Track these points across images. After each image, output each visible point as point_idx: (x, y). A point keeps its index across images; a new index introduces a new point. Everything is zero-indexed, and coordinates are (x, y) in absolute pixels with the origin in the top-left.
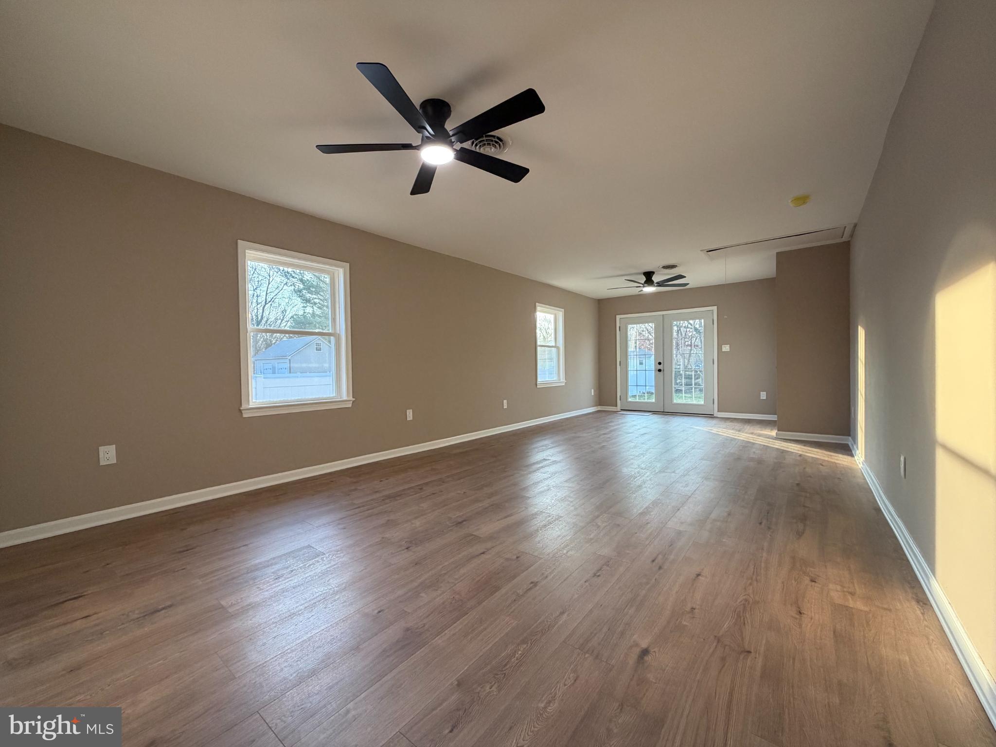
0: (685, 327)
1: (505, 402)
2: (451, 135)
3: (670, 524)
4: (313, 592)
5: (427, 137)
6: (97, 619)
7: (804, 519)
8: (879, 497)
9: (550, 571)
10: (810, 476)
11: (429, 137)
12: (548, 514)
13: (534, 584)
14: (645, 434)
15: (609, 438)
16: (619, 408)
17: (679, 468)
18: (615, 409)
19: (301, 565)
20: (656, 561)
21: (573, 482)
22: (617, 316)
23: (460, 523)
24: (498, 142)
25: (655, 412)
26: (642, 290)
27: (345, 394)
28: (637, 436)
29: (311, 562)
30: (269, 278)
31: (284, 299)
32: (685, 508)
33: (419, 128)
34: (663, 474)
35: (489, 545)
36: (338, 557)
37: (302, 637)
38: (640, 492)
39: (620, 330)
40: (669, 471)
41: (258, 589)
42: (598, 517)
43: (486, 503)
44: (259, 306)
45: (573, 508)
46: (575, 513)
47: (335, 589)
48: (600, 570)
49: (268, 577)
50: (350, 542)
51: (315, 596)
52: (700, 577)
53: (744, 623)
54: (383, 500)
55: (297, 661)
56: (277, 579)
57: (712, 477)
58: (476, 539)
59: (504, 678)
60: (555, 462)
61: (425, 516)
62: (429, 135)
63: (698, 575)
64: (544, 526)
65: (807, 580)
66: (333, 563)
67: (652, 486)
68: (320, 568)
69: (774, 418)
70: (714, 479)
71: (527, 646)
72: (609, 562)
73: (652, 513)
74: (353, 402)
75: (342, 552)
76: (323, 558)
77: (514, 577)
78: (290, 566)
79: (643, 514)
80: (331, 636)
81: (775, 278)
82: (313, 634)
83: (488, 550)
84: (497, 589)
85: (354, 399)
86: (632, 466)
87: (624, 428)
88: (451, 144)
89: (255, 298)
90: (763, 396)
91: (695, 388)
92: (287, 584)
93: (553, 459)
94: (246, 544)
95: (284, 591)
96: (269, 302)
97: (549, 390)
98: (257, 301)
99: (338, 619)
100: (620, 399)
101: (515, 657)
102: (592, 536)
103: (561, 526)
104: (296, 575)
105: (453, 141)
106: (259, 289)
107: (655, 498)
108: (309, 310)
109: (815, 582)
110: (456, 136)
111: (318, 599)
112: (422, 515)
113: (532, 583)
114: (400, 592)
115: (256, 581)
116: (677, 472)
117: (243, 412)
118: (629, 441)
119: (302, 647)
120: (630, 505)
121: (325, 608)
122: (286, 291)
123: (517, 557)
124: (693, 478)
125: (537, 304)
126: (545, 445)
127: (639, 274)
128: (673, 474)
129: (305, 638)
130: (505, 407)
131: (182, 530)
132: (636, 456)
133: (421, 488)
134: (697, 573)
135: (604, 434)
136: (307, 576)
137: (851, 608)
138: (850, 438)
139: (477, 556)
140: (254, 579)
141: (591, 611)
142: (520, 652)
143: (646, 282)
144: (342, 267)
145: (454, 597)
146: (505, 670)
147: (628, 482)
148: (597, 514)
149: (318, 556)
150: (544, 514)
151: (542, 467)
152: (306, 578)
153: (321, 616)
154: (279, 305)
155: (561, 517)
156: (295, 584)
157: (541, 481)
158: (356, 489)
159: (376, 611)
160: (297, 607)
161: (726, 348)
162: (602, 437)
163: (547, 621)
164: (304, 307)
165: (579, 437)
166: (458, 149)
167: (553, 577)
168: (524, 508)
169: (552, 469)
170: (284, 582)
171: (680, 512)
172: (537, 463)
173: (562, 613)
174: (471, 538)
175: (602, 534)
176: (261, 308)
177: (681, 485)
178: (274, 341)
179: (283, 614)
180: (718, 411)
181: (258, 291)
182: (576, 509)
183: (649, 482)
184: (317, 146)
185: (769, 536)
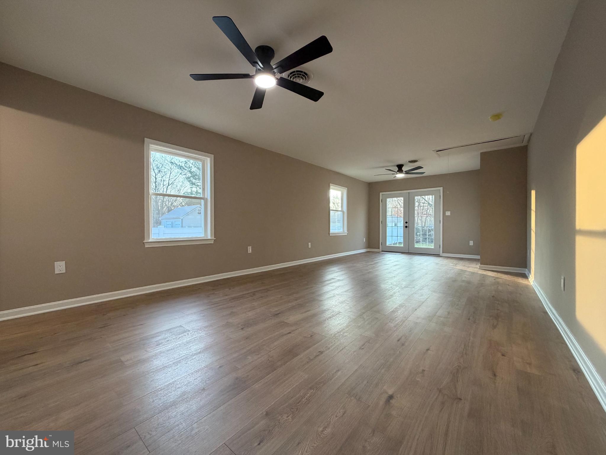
0: (423, 203)
1: (310, 244)
2: (274, 68)
3: (410, 318)
4: (179, 354)
5: (259, 69)
6: (42, 367)
7: (497, 317)
8: (546, 305)
9: (332, 345)
10: (501, 292)
11: (260, 69)
12: (333, 311)
13: (320, 353)
14: (397, 265)
15: (374, 267)
16: (380, 250)
17: (417, 285)
18: (378, 250)
19: (175, 337)
20: (401, 341)
21: (350, 292)
22: (380, 193)
23: (277, 314)
24: (305, 76)
25: (403, 253)
26: (395, 177)
27: (209, 236)
28: (391, 266)
29: (181, 336)
30: (171, 170)
31: (179, 183)
32: (421, 309)
33: (254, 63)
34: (407, 289)
35: (293, 328)
36: (198, 333)
37: (169, 381)
38: (392, 299)
39: (382, 202)
40: (410, 287)
41: (145, 351)
42: (364, 313)
43: (294, 303)
44: (165, 187)
45: (348, 307)
46: (349, 310)
47: (194, 352)
48: (364, 345)
49: (153, 344)
50: (206, 324)
51: (180, 356)
52: (429, 351)
53: (458, 381)
54: (230, 300)
55: (164, 396)
56: (158, 345)
57: (439, 291)
58: (287, 325)
59: (297, 411)
60: (339, 280)
61: (254, 310)
62: (259, 68)
63: (428, 350)
64: (330, 317)
65: (499, 355)
66: (195, 336)
67: (399, 295)
68: (186, 339)
69: (478, 257)
70: (439, 292)
71: (313, 391)
72: (370, 340)
73: (399, 312)
74: (214, 240)
75: (201, 330)
76: (189, 333)
77: (309, 348)
78: (167, 337)
79: (393, 312)
80: (188, 381)
81: (479, 170)
82: (176, 379)
83: (293, 331)
84: (297, 355)
85: (215, 239)
86: (387, 284)
87: (383, 261)
88: (274, 74)
89: (162, 182)
90: (471, 243)
91: (429, 238)
92: (164, 348)
93: (338, 278)
94: (142, 324)
95: (161, 352)
96: (171, 184)
97: (337, 237)
98: (163, 184)
99: (193, 371)
100: (382, 245)
101: (305, 398)
102: (359, 325)
103: (341, 318)
104: (170, 343)
105: (275, 72)
106: (165, 176)
107: (401, 303)
108: (194, 189)
109: (505, 356)
110: (277, 69)
111: (183, 358)
112: (254, 309)
113: (320, 352)
114: (235, 355)
115: (145, 346)
116: (416, 287)
117: (145, 244)
118: (386, 269)
119: (168, 387)
120: (385, 306)
121: (186, 364)
122: (180, 178)
123: (311, 336)
124: (426, 291)
125: (330, 184)
126: (334, 271)
127: (395, 166)
128: (413, 289)
129: (171, 382)
130: (310, 247)
131: (104, 315)
132: (390, 278)
133: (254, 294)
134: (427, 348)
135: (371, 265)
136: (177, 344)
137: (529, 373)
138: (527, 269)
139: (286, 334)
140: (144, 345)
141: (356, 370)
142: (308, 395)
143: (398, 171)
144: (209, 157)
145: (268, 359)
146: (298, 406)
147: (385, 293)
148: (363, 311)
149: (186, 332)
150: (330, 310)
151: (331, 283)
152: (176, 345)
153: (182, 369)
154: (177, 186)
155: (341, 312)
156: (169, 349)
157: (329, 291)
158: (213, 294)
159: (218, 367)
160: (168, 363)
161: (448, 213)
162: (369, 266)
163: (328, 376)
164: (191, 188)
165: (355, 266)
166: (279, 78)
167: (333, 348)
168: (318, 307)
169: (338, 284)
170: (162, 347)
171: (417, 312)
172: (328, 280)
173: (338, 371)
174: (283, 323)
175: (366, 323)
176: (166, 188)
177: (418, 295)
178: (173, 208)
179: (159, 366)
180: (443, 253)
181: (164, 178)
182: (350, 308)
183: (398, 293)
184: (190, 75)
185: (474, 327)
